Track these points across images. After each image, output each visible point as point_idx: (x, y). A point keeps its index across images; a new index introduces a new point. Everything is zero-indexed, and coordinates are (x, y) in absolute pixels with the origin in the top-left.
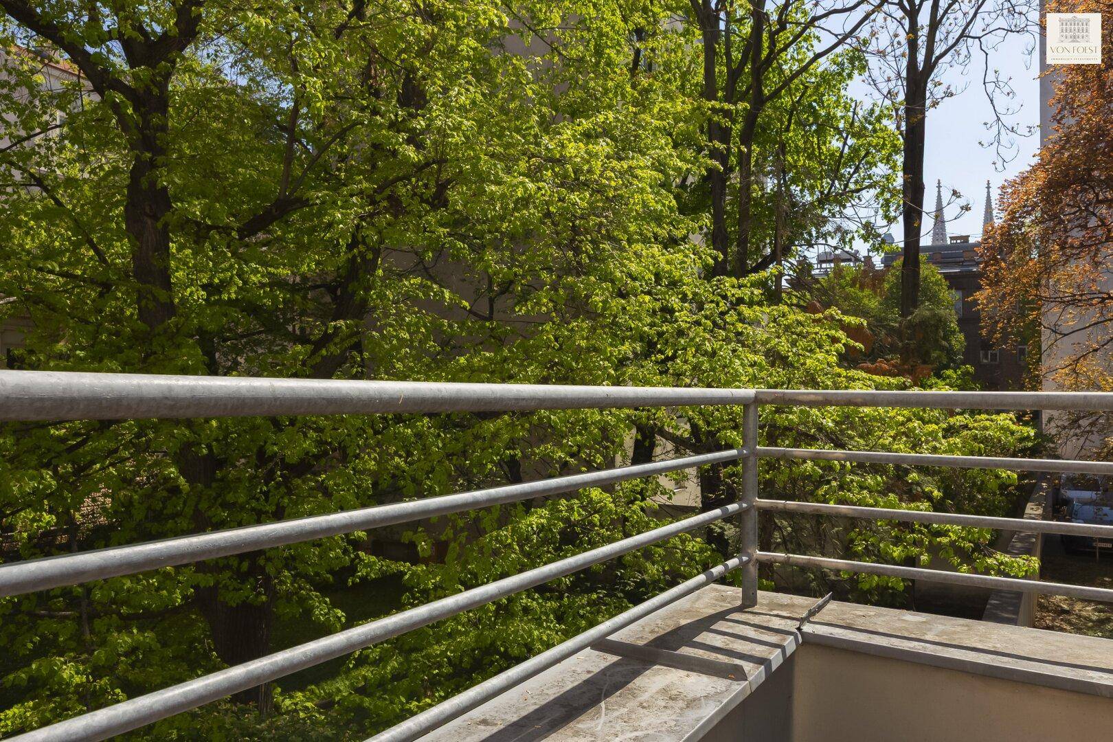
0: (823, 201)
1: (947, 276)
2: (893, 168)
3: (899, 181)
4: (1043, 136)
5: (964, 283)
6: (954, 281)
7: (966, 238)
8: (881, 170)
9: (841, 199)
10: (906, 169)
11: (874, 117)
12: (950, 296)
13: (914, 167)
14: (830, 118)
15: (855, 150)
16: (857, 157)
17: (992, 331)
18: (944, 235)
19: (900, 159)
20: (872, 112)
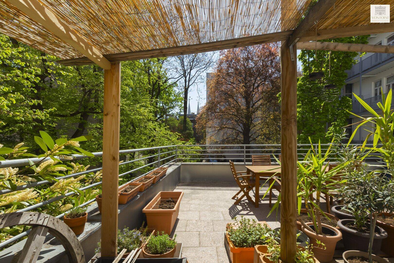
0: (170, 108)
1: (191, 120)
2: (182, 103)
3: (183, 105)
4: (207, 100)
5: (194, 122)
6: (192, 121)
7: (194, 113)
8: (180, 103)
9: (173, 107)
10: (184, 104)
11: (179, 94)
12: (191, 124)
13: (185, 103)
14: (171, 93)
15: (175, 99)
16: (175, 100)
17: (198, 132)
18: (190, 112)
19: (183, 101)
20: (178, 93)
